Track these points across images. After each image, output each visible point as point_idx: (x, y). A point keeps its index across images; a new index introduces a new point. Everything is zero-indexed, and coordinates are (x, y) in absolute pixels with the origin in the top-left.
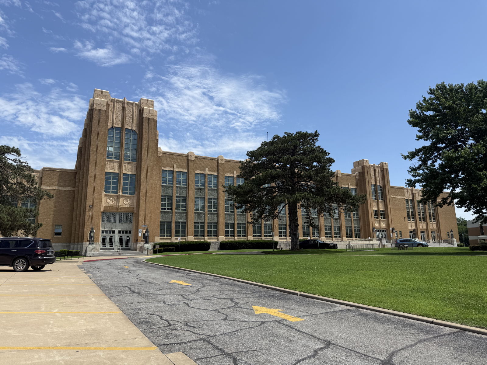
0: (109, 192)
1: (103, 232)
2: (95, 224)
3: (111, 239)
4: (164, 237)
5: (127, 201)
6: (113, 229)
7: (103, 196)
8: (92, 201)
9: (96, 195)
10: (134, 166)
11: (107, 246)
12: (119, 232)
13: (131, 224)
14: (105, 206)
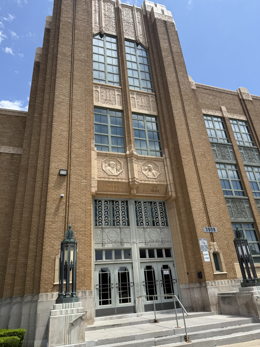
0: (106, 148)
1: (99, 254)
3: (124, 277)
5: (150, 170)
6: (126, 246)
7: (94, 154)
8: (65, 159)
10: (151, 100)
11: (116, 302)
12: (142, 254)
13: (166, 230)
14: (98, 179)
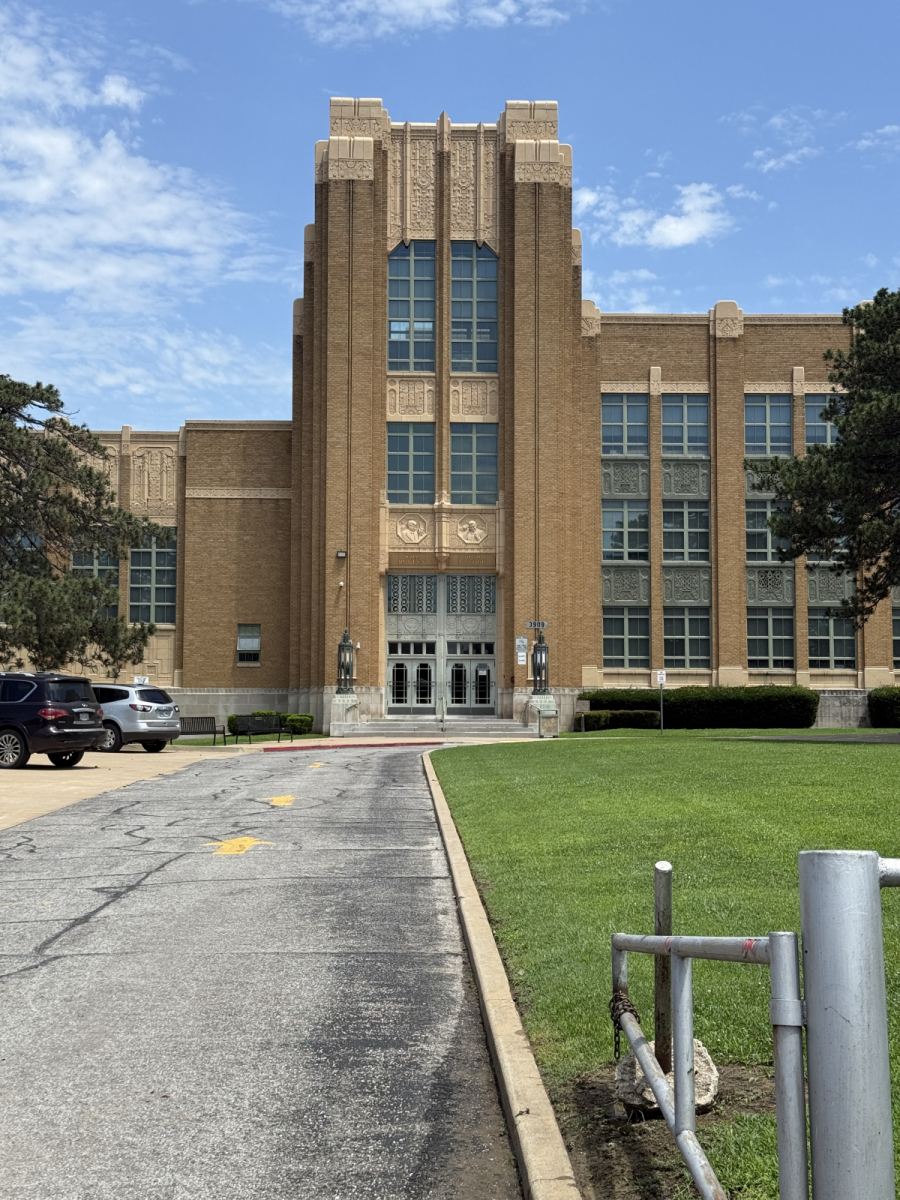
0: (404, 499)
1: (393, 648)
2: (361, 619)
3: (424, 673)
4: (621, 670)
5: (471, 530)
6: (430, 639)
7: (383, 514)
8: (343, 535)
9: (356, 511)
10: (490, 389)
11: (412, 700)
12: (452, 647)
13: (490, 619)
14: (391, 551)
